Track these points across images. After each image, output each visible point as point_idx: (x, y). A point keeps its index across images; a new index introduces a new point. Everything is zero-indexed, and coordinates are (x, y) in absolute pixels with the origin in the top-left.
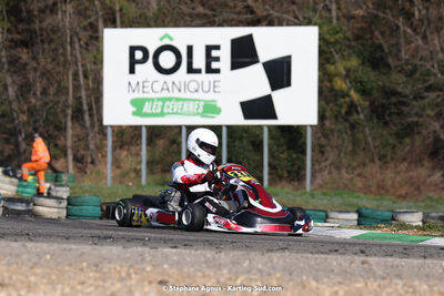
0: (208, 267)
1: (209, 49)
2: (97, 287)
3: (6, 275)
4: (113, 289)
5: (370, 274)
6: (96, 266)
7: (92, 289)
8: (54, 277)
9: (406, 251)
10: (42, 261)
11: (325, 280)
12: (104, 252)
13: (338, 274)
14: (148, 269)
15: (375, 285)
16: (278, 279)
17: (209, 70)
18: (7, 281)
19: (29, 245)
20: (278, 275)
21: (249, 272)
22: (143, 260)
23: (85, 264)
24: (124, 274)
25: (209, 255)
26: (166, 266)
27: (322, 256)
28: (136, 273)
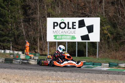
0: (69, 77)
1: (73, 23)
2: (41, 82)
3: (19, 78)
4: (45, 82)
5: (109, 79)
6: (42, 76)
7: (40, 82)
8: (31, 79)
9: (119, 73)
10: (28, 75)
11: (98, 80)
12: (44, 73)
13: (101, 79)
14: (54, 77)
15: (110, 82)
16: (86, 80)
17: (73, 28)
18: (19, 80)
19: (25, 71)
20: (86, 79)
21: (79, 78)
22: (53, 75)
23: (39, 76)
24: (48, 78)
25: (69, 74)
26: (59, 77)
27: (98, 74)
28: (51, 78)
